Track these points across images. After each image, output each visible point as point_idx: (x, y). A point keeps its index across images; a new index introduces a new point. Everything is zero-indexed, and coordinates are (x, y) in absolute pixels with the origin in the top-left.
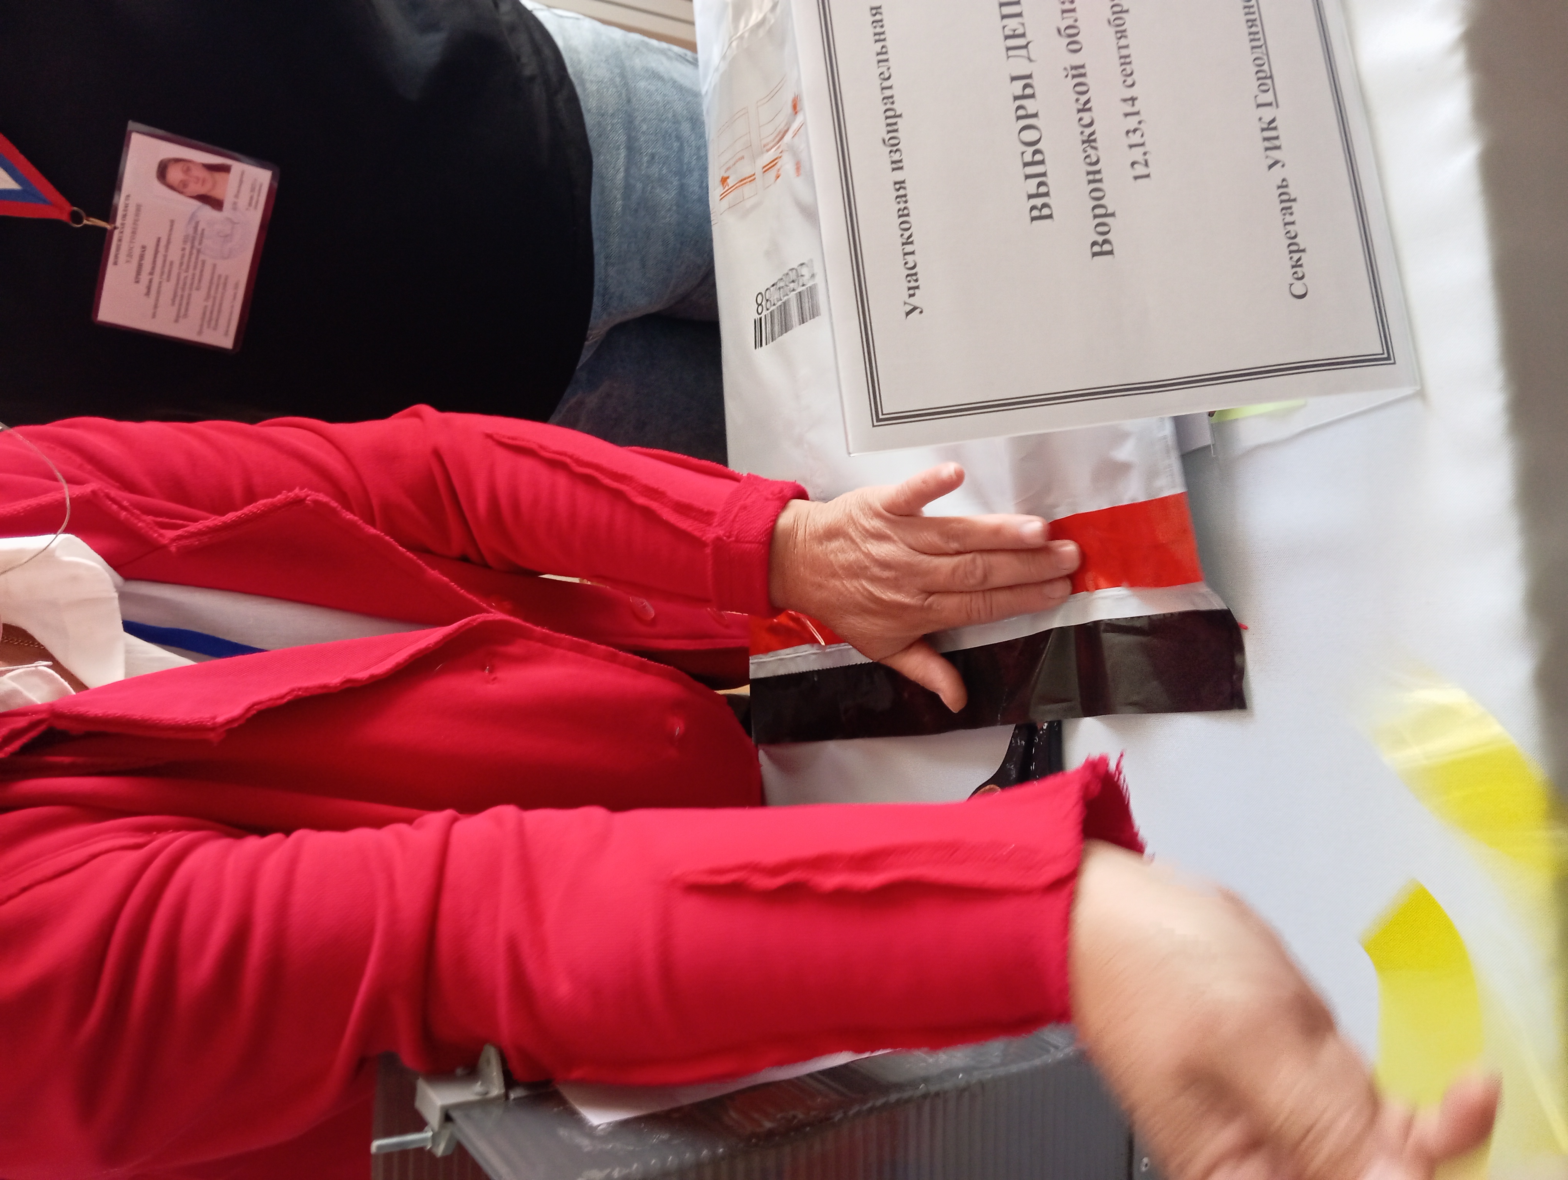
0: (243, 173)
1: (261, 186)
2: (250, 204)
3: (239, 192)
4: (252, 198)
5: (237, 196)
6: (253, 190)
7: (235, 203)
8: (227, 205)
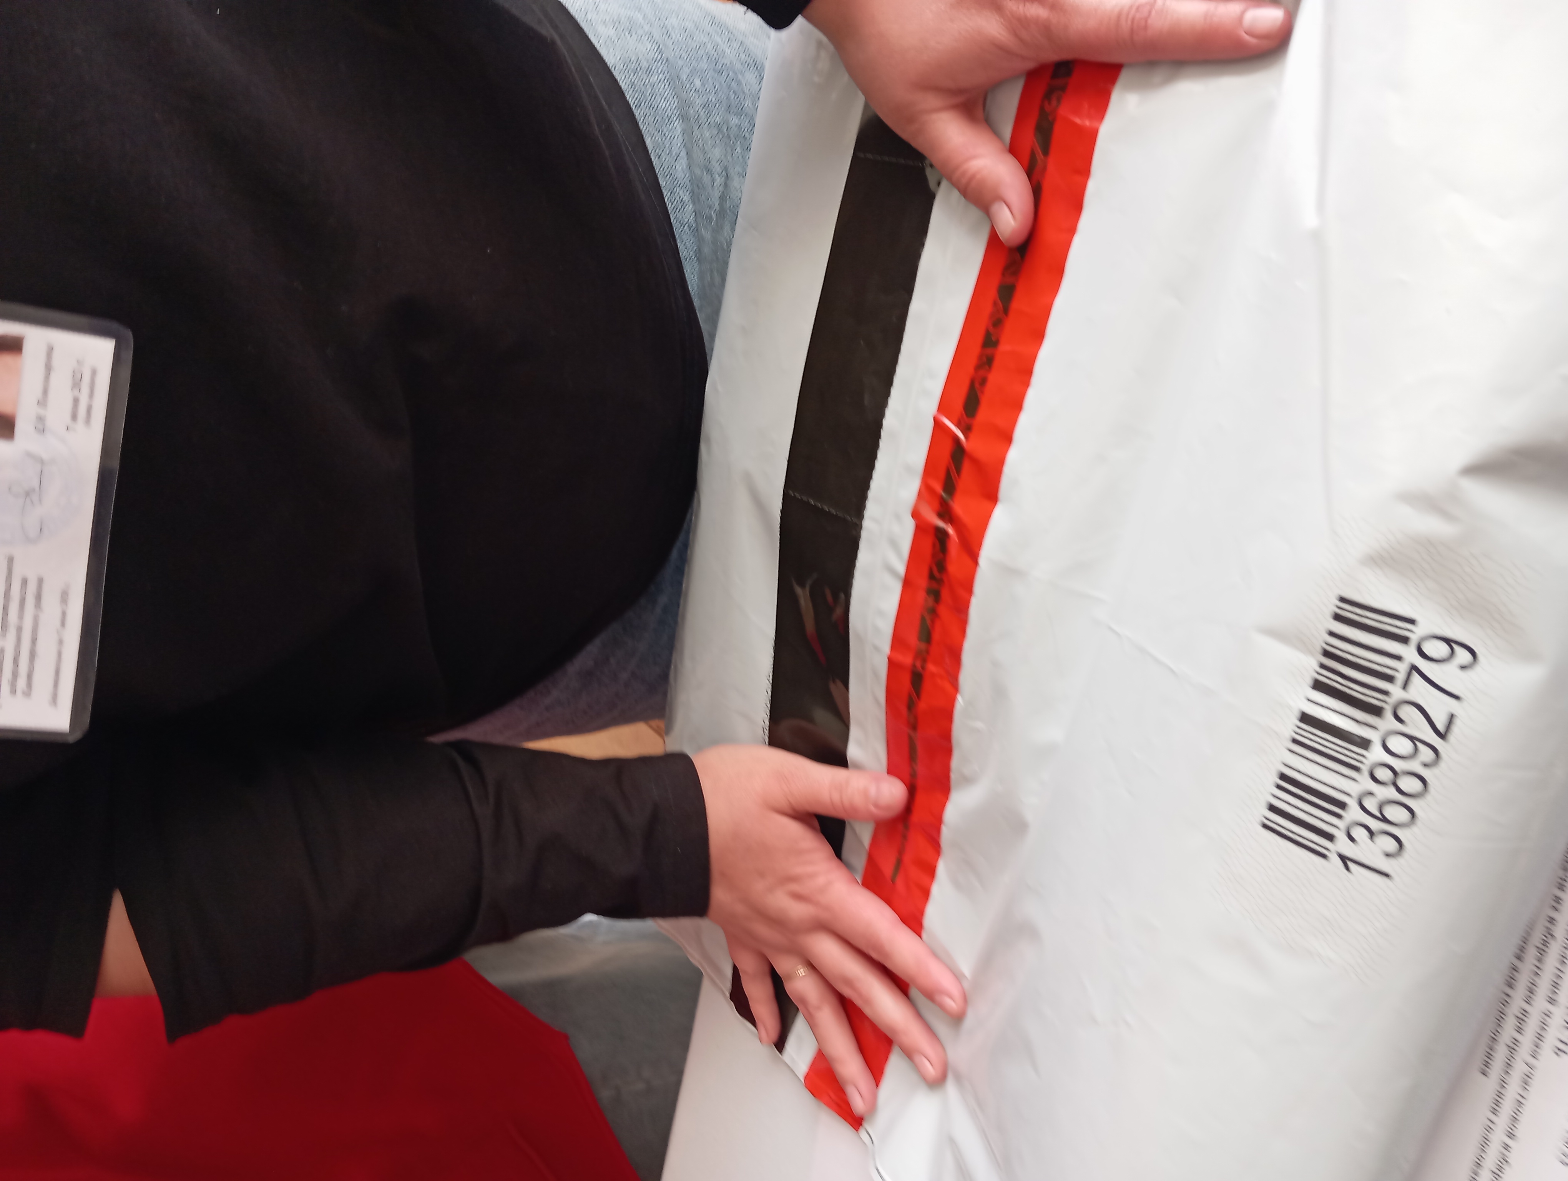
0: (50, 350)
1: (94, 373)
2: (74, 417)
3: (45, 392)
4: (76, 401)
5: (43, 402)
6: (76, 384)
7: (41, 419)
8: (22, 426)
